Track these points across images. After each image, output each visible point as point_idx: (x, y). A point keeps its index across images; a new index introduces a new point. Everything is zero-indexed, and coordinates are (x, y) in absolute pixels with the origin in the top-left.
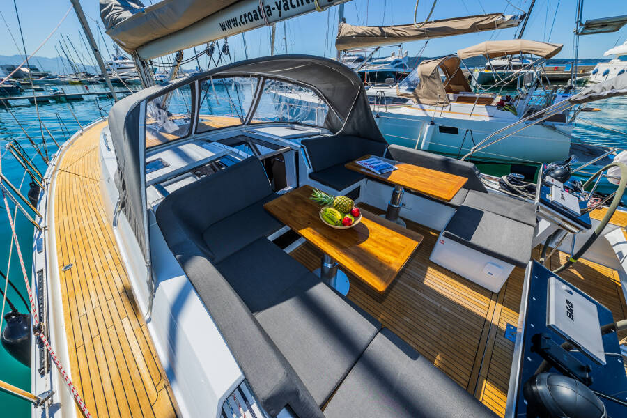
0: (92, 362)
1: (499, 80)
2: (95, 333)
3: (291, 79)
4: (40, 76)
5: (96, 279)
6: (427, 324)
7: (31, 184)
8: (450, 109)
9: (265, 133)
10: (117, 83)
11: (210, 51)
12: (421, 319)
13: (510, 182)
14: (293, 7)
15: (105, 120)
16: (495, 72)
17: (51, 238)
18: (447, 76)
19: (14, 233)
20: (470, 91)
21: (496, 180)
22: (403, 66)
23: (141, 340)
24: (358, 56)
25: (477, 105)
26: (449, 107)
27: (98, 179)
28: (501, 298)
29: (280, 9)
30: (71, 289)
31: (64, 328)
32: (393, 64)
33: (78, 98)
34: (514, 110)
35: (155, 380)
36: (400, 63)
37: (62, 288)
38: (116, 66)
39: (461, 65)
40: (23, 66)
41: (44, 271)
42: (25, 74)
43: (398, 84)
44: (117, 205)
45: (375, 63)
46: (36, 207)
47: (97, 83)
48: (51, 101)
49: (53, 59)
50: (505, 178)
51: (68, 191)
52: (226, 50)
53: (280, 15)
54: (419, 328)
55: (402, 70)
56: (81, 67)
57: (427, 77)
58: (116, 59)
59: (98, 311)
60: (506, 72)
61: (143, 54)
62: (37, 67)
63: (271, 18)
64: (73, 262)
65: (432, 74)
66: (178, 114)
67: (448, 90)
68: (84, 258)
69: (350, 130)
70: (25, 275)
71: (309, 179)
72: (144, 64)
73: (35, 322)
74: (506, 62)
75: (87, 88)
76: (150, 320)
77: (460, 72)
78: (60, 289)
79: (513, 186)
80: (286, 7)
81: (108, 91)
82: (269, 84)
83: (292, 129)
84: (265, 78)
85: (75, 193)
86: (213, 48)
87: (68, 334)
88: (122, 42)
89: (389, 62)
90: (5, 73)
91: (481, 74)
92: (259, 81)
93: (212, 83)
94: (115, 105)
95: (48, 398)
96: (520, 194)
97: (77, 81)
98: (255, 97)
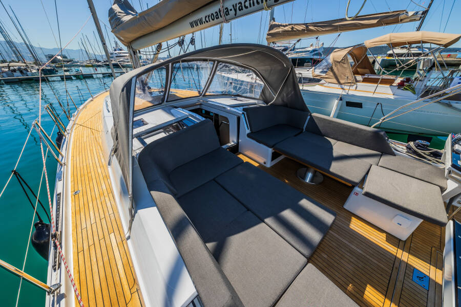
0: (88, 264)
1: (400, 65)
2: (91, 242)
3: (238, 63)
4: (68, 62)
5: (95, 202)
6: (342, 261)
7: (58, 133)
8: (356, 88)
9: (216, 103)
10: (116, 66)
11: (181, 43)
12: (337, 257)
13: (416, 147)
14: (246, 7)
15: (107, 91)
16: (397, 58)
17: (68, 171)
18: (355, 61)
19: (45, 166)
20: (374, 73)
21: (402, 145)
22: (319, 54)
23: (122, 251)
24: (284, 47)
25: (380, 85)
26: (355, 86)
27: (100, 131)
28: (408, 245)
29: (235, 10)
30: (78, 209)
31: (71, 236)
32: (311, 52)
33: (90, 77)
34: (413, 90)
35: (130, 284)
36: (316, 52)
37: (72, 207)
38: (115, 55)
39: (367, 53)
40: (58, 55)
41: (62, 194)
42: (59, 61)
43: (314, 68)
44: (112, 151)
45: (297, 52)
46: (60, 149)
47: (103, 66)
48: (73, 78)
49: (77, 50)
50: (412, 144)
51: (80, 138)
52: (192, 41)
53: (235, 15)
54: (336, 264)
55: (319, 57)
56: (93, 55)
57: (338, 62)
58: (115, 50)
59: (94, 226)
60: (404, 58)
61: (135, 46)
62: (66, 56)
63: (228, 17)
64: (80, 189)
65: (342, 60)
66: (155, 88)
67: (356, 73)
68: (88, 187)
69: (280, 101)
70: (49, 196)
71: (246, 137)
72: (135, 53)
73: (53, 231)
74: (405, 51)
75: (96, 70)
76: (129, 238)
77: (367, 59)
78: (70, 208)
79: (419, 151)
80: (240, 8)
81: (110, 71)
82: (221, 66)
83: (235, 99)
84: (219, 62)
85: (85, 140)
86: (183, 41)
87: (74, 241)
88: (121, 38)
89: (309, 51)
90: (47, 60)
91: (383, 60)
92: (214, 65)
93: (181, 66)
94: (114, 81)
95: (57, 289)
96: (425, 158)
97: (90, 65)
98: (210, 76)
